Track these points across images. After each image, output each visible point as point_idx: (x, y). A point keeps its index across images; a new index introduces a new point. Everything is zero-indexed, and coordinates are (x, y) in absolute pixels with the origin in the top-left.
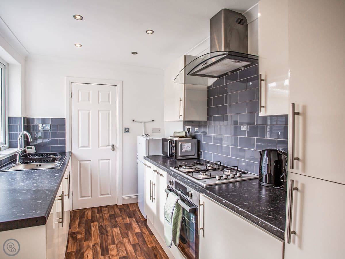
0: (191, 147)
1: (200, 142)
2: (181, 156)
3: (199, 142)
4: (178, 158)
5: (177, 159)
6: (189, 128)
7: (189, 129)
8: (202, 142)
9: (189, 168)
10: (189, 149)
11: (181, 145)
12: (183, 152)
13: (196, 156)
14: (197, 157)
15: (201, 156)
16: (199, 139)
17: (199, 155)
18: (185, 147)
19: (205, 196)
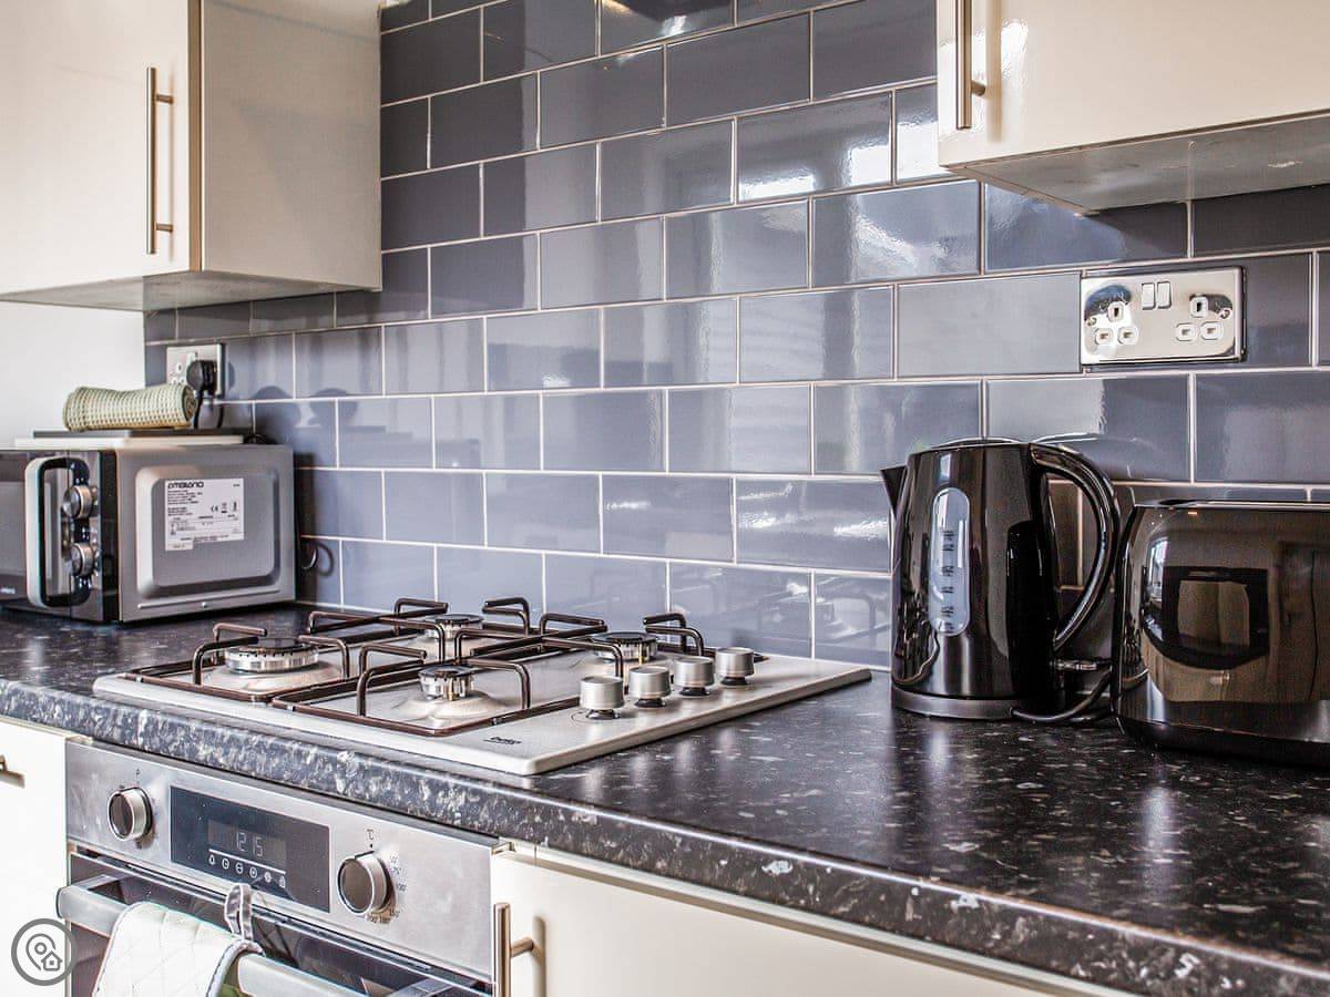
0: (240, 513)
1: (312, 473)
2: (159, 592)
3: (304, 471)
4: (135, 606)
5: (126, 614)
6: (204, 363)
7: (208, 366)
8: (335, 466)
9: (287, 666)
10: (231, 529)
11: (158, 491)
12: (178, 555)
13: (284, 588)
14: (292, 597)
15: (324, 582)
16: (303, 450)
17: (307, 580)
18: (190, 507)
19: (536, 862)
